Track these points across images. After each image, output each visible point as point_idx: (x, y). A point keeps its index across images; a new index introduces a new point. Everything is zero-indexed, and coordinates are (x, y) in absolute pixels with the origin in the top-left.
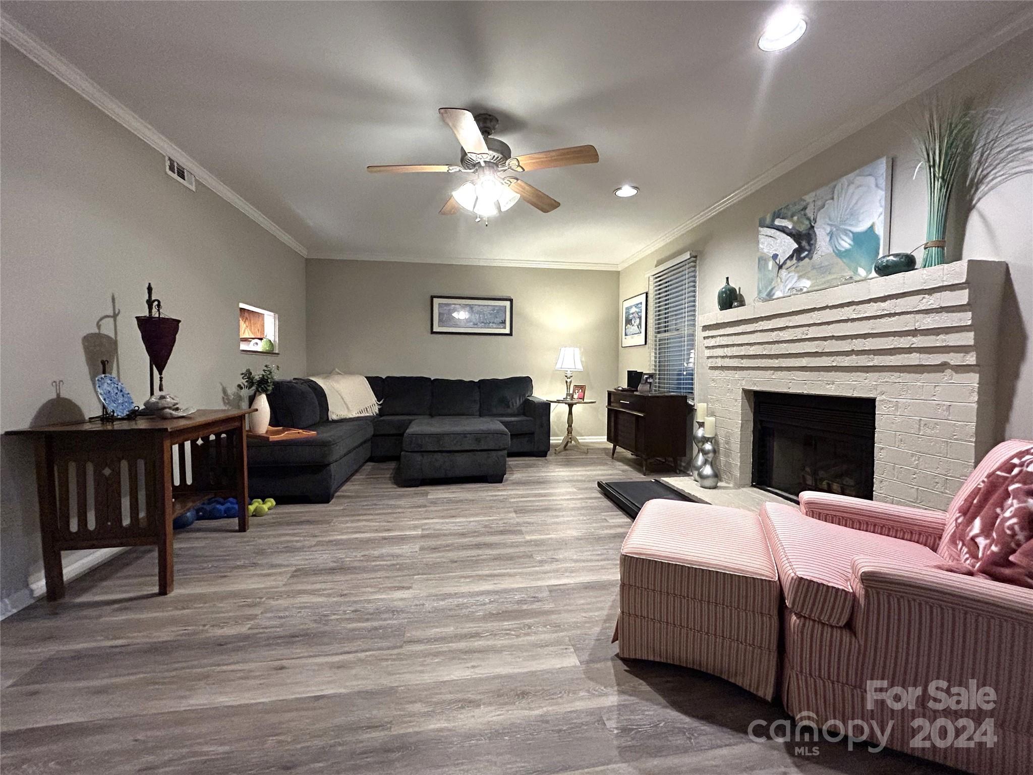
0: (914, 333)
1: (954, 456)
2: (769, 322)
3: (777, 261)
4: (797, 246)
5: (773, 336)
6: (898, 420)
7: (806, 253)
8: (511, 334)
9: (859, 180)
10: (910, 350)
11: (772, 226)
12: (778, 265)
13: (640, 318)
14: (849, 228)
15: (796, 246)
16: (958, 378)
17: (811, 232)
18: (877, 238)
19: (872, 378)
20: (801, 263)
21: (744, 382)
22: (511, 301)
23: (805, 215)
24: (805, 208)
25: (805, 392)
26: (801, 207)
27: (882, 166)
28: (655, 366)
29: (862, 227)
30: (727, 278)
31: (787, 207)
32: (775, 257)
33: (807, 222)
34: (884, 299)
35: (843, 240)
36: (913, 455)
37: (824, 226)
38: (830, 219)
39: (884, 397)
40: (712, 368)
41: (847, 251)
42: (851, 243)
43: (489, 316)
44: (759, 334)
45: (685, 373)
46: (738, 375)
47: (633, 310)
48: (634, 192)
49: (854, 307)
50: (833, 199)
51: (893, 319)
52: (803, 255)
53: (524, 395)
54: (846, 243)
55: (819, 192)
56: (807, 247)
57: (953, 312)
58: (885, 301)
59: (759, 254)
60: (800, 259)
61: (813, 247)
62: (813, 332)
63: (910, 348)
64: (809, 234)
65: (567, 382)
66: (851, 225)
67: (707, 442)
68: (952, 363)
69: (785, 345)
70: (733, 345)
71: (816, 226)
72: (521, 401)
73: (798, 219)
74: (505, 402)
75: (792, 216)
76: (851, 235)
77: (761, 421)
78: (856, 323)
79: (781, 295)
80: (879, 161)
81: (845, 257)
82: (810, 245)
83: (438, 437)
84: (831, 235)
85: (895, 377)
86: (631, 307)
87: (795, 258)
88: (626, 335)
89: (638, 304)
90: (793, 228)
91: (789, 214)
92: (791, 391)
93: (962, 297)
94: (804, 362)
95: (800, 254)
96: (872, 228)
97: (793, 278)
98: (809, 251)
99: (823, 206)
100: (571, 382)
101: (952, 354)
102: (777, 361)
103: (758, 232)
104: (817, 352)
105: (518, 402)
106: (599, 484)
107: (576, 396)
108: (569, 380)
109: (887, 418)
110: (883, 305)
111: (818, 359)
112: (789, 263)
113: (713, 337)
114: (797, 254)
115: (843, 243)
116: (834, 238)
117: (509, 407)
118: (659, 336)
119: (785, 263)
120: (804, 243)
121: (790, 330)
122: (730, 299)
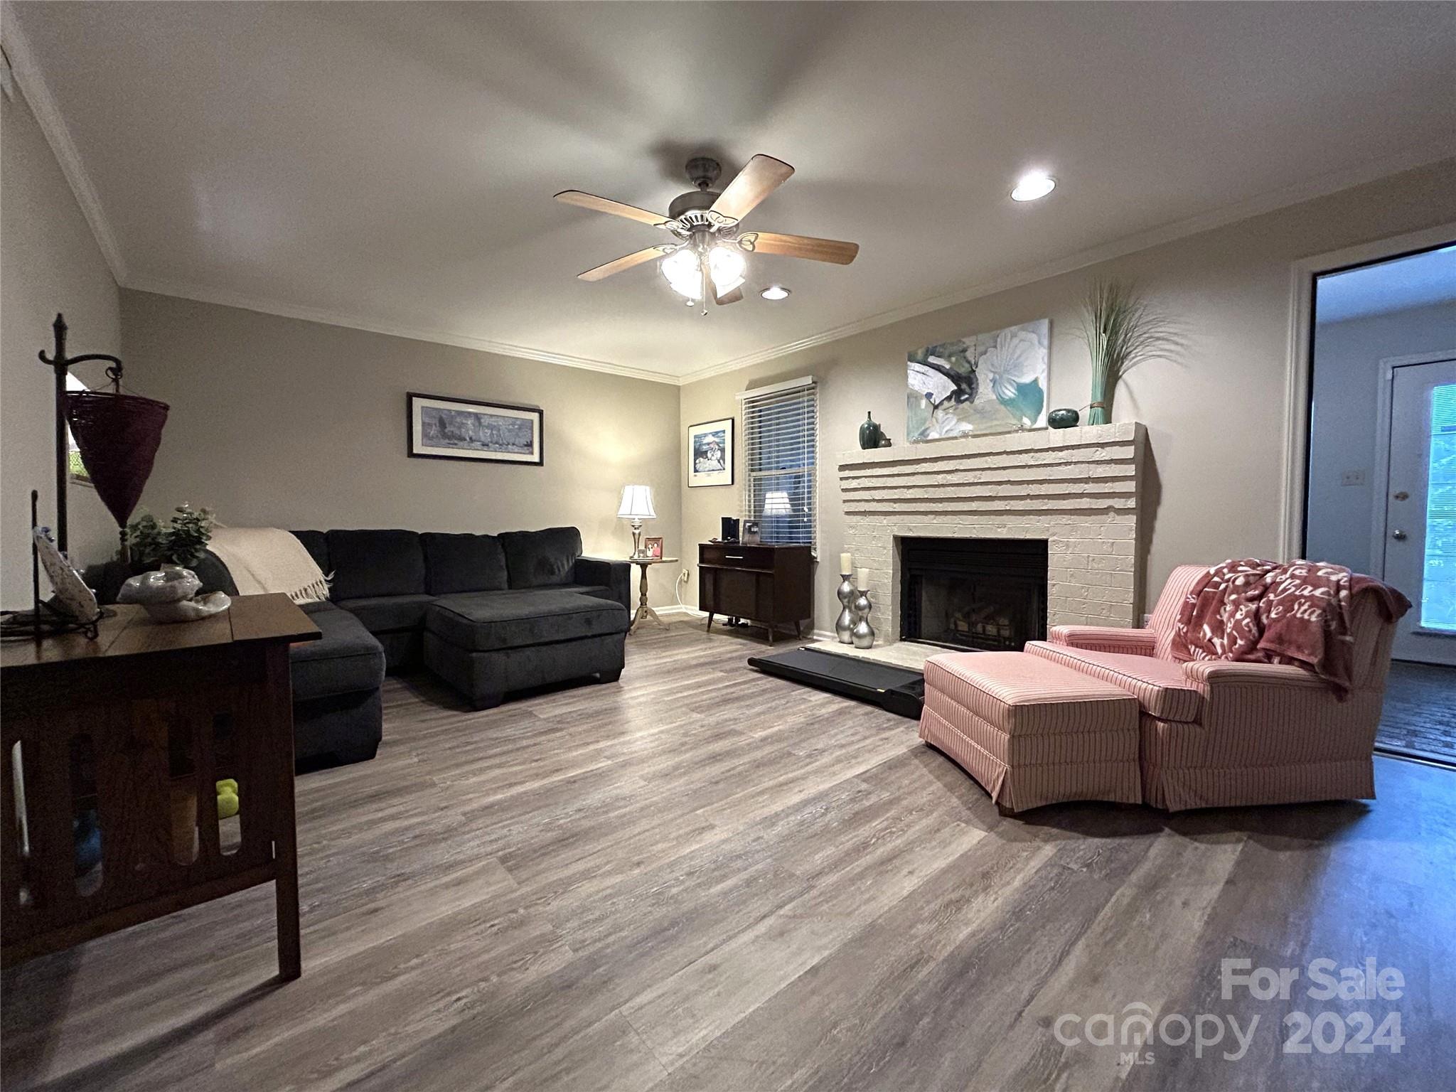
0: (1087, 480)
1: (1118, 585)
2: (935, 464)
3: (932, 400)
4: (956, 388)
5: (940, 479)
6: (1068, 558)
7: (967, 396)
8: (540, 464)
9: (1023, 334)
10: (1081, 495)
11: (925, 363)
12: (933, 405)
13: (723, 450)
14: (1013, 378)
15: (954, 387)
16: (1119, 519)
17: (972, 376)
18: (1041, 391)
19: (1044, 521)
20: (961, 406)
21: (895, 529)
22: (541, 413)
23: (965, 358)
24: (964, 351)
25: (974, 536)
26: (961, 349)
27: (1044, 325)
28: (750, 511)
29: (1027, 379)
30: (869, 413)
31: (943, 346)
32: (929, 395)
33: (967, 365)
34: (1061, 449)
35: (1006, 388)
36: (1083, 588)
37: (987, 372)
38: (993, 365)
39: (1055, 538)
40: (848, 513)
41: (1011, 400)
42: (1016, 393)
43: (507, 434)
44: (920, 476)
45: (805, 519)
46: (885, 521)
47: (710, 439)
48: (784, 294)
49: (1032, 454)
50: (995, 347)
51: (1069, 467)
52: (963, 398)
53: (573, 554)
54: (1010, 392)
55: (981, 337)
56: (968, 390)
57: (1121, 464)
58: (1062, 451)
59: (908, 391)
60: (959, 401)
61: (974, 391)
62: (986, 477)
63: (1082, 493)
64: (970, 377)
65: (634, 534)
66: (1015, 376)
67: (861, 596)
68: (1116, 507)
69: (952, 488)
70: (884, 488)
71: (977, 370)
72: (571, 564)
73: (957, 360)
74: (545, 567)
75: (950, 356)
76: (1015, 385)
77: (910, 569)
78: (1034, 469)
79: (937, 436)
80: (1042, 321)
81: (1008, 405)
82: (971, 389)
83: (529, 623)
84: (994, 381)
85: (1065, 519)
86: (705, 435)
87: (953, 400)
88: (696, 471)
89: (717, 433)
90: (951, 368)
91: (947, 353)
92: (956, 536)
93: (1129, 452)
94: (974, 506)
95: (959, 397)
96: (1036, 381)
97: (951, 421)
98: (971, 395)
99: (985, 353)
100: (639, 534)
101: (1116, 499)
102: (940, 505)
103: (906, 368)
104: (990, 496)
105: (567, 566)
106: (751, 662)
107: (650, 553)
108: (637, 532)
109: (1058, 557)
110: (1061, 454)
111: (989, 503)
112: (946, 404)
113: (854, 478)
114: (957, 395)
115: (1006, 391)
116: (997, 385)
117: (553, 573)
118: (754, 474)
119: (941, 403)
120: (964, 386)
121: (959, 473)
122: (872, 437)
